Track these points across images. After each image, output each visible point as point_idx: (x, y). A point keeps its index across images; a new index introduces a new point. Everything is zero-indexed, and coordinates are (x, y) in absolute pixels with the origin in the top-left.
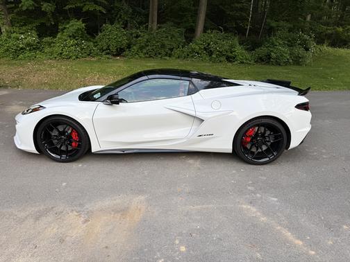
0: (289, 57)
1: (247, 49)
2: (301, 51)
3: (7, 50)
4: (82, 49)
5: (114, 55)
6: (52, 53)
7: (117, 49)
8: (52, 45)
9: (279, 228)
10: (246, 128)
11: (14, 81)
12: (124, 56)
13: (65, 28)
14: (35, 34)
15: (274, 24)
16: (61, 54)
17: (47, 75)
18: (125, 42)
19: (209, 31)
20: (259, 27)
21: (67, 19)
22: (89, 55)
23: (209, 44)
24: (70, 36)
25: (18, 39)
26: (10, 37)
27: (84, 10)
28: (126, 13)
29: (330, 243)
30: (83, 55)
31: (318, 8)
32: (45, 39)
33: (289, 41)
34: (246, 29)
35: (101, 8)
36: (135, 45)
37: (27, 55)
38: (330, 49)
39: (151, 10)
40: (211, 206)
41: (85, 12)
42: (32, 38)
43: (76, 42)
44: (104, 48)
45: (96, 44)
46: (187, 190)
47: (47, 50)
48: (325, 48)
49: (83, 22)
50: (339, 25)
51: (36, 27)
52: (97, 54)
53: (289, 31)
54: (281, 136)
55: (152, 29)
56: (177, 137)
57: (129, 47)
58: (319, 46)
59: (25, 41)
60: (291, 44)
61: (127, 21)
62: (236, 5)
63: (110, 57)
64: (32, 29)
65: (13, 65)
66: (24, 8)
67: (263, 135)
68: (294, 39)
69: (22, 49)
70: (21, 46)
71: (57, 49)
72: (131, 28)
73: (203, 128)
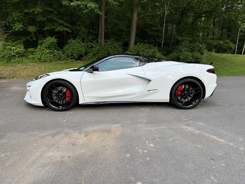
0: (191, 58)
1: (163, 55)
2: (199, 54)
3: (3, 57)
4: (54, 56)
5: (76, 60)
6: (34, 59)
7: (78, 56)
8: (34, 53)
9: (208, 135)
10: (178, 85)
11: (10, 75)
12: (82, 60)
13: (43, 42)
14: (22, 46)
15: (180, 38)
16: (40, 59)
17: (32, 71)
18: (84, 51)
19: (138, 44)
20: (169, 41)
21: (45, 37)
22: (59, 59)
23: (139, 52)
24: (46, 48)
25: (11, 50)
26: (5, 49)
27: (56, 30)
28: (83, 33)
29: (241, 140)
30: (55, 60)
31: (207, 28)
32: (30, 50)
33: (191, 48)
34: (161, 43)
35: (67, 29)
36: (90, 53)
37: (16, 60)
38: (217, 54)
39: (100, 31)
40: (163, 127)
41: (57, 32)
42: (21, 49)
43: (50, 51)
44: (70, 55)
45: (64, 52)
46: (145, 121)
47: (31, 56)
48: (214, 54)
49: (56, 38)
50: (220, 39)
51: (24, 42)
52: (64, 59)
53: (190, 43)
54: (200, 89)
55: (101, 43)
56: (134, 92)
57: (86, 54)
58: (209, 52)
59: (15, 51)
60: (192, 50)
61: (84, 38)
62: (154, 28)
63: (74, 60)
64: (20, 43)
65: (7, 66)
66: (17, 30)
67: (188, 90)
68: (193, 47)
69: (13, 56)
70: (13, 54)
71: (37, 56)
72: (87, 42)
73: (151, 86)
